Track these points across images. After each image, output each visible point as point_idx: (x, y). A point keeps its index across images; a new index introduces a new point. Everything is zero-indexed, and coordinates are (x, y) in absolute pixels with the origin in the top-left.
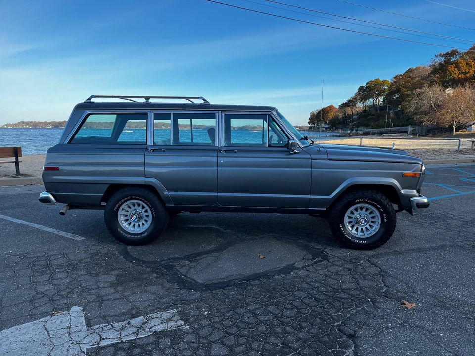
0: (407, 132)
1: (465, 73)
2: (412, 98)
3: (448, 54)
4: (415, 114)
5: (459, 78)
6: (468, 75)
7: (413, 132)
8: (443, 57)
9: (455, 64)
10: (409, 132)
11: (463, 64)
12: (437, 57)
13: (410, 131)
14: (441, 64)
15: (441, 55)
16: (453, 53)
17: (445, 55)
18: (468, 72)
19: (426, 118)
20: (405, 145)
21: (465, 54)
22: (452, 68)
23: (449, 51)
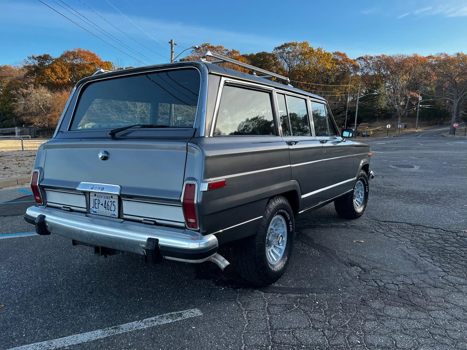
0: (14, 133)
1: (62, 79)
2: (19, 98)
3: (40, 57)
4: (23, 115)
5: (57, 82)
6: (65, 80)
7: (21, 133)
8: (35, 59)
9: (51, 68)
10: (16, 134)
11: (58, 69)
12: (30, 58)
13: (18, 133)
14: (34, 66)
15: (33, 57)
16: (46, 57)
17: (37, 57)
18: (65, 78)
19: (37, 119)
20: (11, 148)
21: (57, 60)
22: (48, 72)
23: (42, 54)
